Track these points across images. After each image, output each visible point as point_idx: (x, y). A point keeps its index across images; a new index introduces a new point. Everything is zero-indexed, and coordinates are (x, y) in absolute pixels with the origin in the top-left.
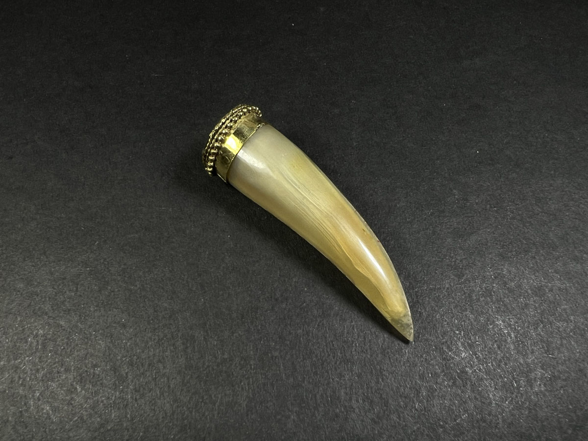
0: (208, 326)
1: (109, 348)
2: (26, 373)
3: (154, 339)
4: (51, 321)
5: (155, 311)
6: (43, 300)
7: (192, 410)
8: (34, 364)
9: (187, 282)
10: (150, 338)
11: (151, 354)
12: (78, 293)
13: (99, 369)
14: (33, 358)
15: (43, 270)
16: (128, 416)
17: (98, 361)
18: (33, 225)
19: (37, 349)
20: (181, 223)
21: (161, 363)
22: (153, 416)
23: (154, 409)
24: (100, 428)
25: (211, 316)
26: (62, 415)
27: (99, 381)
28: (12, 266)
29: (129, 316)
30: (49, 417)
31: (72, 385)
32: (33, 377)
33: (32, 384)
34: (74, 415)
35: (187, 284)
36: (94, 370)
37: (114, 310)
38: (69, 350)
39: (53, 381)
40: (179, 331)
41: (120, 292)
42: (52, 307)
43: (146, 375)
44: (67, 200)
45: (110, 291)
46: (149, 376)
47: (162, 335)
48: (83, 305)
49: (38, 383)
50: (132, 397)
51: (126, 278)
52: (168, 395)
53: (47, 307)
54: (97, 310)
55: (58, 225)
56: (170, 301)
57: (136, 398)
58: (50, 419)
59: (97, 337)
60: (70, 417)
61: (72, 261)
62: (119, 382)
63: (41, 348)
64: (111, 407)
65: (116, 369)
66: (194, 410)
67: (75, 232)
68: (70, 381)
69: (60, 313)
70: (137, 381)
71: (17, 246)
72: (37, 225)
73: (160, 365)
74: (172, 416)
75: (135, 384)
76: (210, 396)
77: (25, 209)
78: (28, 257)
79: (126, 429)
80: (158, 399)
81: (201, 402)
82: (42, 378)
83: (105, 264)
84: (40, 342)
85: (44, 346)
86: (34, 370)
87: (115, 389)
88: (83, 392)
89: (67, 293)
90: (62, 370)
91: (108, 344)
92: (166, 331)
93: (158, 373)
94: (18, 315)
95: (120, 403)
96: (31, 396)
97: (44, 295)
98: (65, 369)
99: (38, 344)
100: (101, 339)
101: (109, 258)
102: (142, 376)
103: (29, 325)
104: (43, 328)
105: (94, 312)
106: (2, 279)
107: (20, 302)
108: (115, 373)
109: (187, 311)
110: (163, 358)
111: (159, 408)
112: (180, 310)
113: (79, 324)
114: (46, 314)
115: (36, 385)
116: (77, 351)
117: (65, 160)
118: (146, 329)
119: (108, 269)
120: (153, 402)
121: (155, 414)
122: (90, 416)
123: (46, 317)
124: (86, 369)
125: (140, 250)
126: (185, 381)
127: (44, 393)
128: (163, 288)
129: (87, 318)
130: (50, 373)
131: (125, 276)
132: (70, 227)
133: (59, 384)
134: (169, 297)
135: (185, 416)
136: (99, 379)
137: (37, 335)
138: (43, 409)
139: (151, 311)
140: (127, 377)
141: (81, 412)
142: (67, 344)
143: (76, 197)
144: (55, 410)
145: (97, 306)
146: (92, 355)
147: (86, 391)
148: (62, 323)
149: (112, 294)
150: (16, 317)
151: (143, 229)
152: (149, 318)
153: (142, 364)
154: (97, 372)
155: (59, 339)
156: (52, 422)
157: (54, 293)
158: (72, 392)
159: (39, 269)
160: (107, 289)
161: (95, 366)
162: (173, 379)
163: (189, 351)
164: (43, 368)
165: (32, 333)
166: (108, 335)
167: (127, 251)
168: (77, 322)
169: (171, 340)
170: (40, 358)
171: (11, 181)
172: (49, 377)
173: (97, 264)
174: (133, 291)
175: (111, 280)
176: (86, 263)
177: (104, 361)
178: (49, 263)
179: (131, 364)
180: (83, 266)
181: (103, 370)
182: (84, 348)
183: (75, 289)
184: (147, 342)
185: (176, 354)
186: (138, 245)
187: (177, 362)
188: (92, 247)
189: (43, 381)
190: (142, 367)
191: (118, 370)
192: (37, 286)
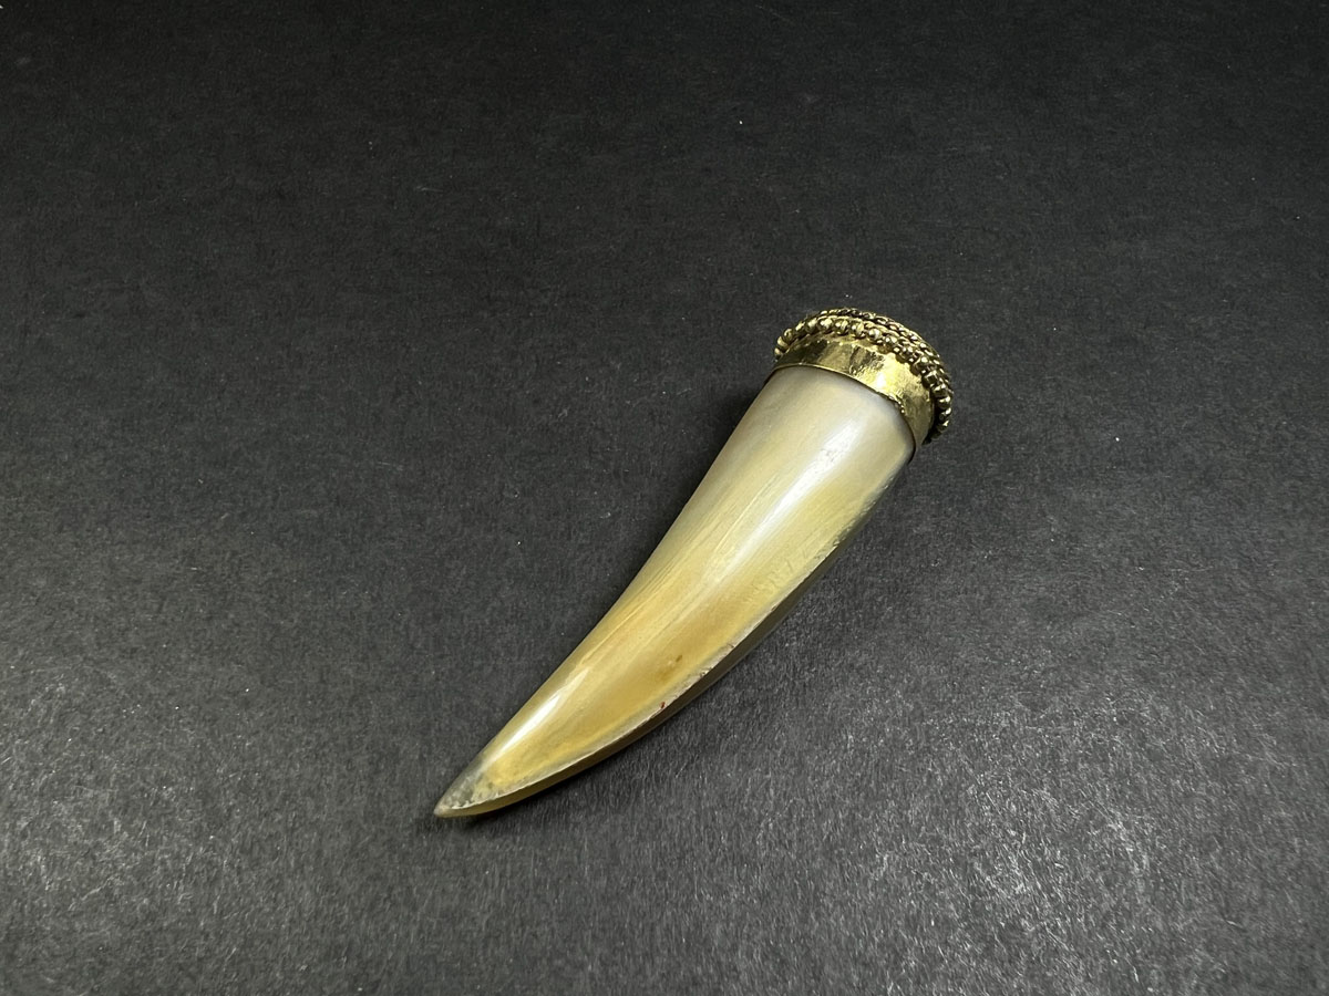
0: (433, 731)
1: (203, 745)
2: (10, 773)
3: (308, 743)
4: (88, 669)
5: (323, 681)
6: (82, 620)
7: (361, 914)
8: (32, 756)
9: (407, 628)
10: (299, 738)
11: (293, 773)
12: (162, 617)
13: (170, 789)
14: (30, 744)
15: (97, 557)
16: (215, 905)
17: (173, 772)
18: (95, 459)
19: (44, 725)
20: (418, 501)
21: (313, 797)
22: (269, 914)
23: (275, 899)
24: (145, 922)
25: (445, 710)
26: (67, 878)
27: (165, 815)
28: (32, 539)
29: (262, 682)
30: (37, 879)
31: (103, 815)
32: (22, 784)
33: (16, 798)
34: (93, 882)
35: (404, 633)
36: (161, 789)
37: (233, 665)
38: (114, 737)
39: (63, 799)
40: (366, 733)
41: (254, 629)
42: (97, 638)
43: (273, 819)
44: (180, 417)
45: (230, 624)
46: (279, 822)
47: (326, 736)
48: (167, 644)
49: (30, 798)
50: (231, 864)
51: (273, 601)
52: (315, 871)
53: (88, 637)
54: (193, 659)
55: (149, 468)
56: (360, 664)
57: (239, 868)
58: (37, 883)
59: (181, 718)
60: (84, 886)
61: (163, 547)
62: (209, 825)
63: (55, 725)
64: (180, 877)
65: (208, 795)
66: (365, 916)
67: (183, 487)
68: (100, 805)
69: (113, 652)
70: (250, 830)
71: (51, 497)
72: (105, 460)
73: (310, 804)
74: (313, 921)
75: (245, 836)
76: (409, 888)
77: (86, 424)
78: (69, 525)
79: (202, 933)
80: (289, 877)
81: (385, 900)
82: (42, 788)
83: (233, 564)
84: (55, 709)
85: (62, 719)
86: (28, 769)
87: (196, 838)
88: (126, 834)
89: (138, 613)
90: (90, 778)
91: (204, 737)
92: (337, 729)
93: (301, 818)
94: (20, 644)
95: (203, 871)
96: (7, 825)
97: (87, 609)
98: (97, 777)
99: (48, 714)
100: (189, 723)
101: (244, 551)
102: (264, 820)
103: (39, 671)
104: (68, 682)
105: (187, 662)
106: (3, 563)
107: (29, 618)
108: (204, 803)
109: (393, 693)
110: (319, 787)
111: (287, 896)
112: (378, 688)
113: (148, 683)
114: (82, 650)
115: (24, 802)
116: (132, 742)
117: (193, 334)
118: (293, 717)
119: (237, 573)
120: (277, 881)
121: (274, 909)
122: (129, 890)
123: (80, 658)
124: (142, 784)
125: (316, 545)
126: (359, 846)
127: (39, 824)
128: (349, 634)
129: (168, 673)
130: (61, 782)
131: (271, 596)
132: (174, 474)
133: (76, 808)
134: (361, 656)
135: (343, 923)
136: (168, 811)
137: (50, 695)
138: (28, 858)
139: (313, 679)
140: (230, 815)
141: (112, 878)
142: (113, 724)
143: (201, 414)
144: (54, 863)
145: (196, 651)
146: (162, 756)
147: (131, 832)
148: (112, 676)
149: (236, 630)
150: (15, 649)
151: (331, 501)
152: (305, 694)
153: (270, 794)
154: (165, 795)
155: (98, 710)
156: (41, 891)
157: (109, 609)
158: (100, 830)
159: (88, 553)
160: (226, 616)
161: (163, 781)
162: (331, 837)
163: (381, 779)
164: (48, 769)
165: (41, 689)
166: (207, 718)
167: (285, 544)
168: (146, 679)
169: (344, 751)
170: (46, 746)
171: (71, 362)
172: (58, 790)
173: (216, 562)
174: (283, 631)
175: (239, 600)
176: (192, 557)
177: (186, 774)
178: (112, 544)
179: (244, 788)
180: (184, 560)
181: (180, 794)
182: (147, 738)
183: (156, 607)
184: (290, 747)
185: (349, 783)
186: (315, 533)
187: (348, 800)
188: (212, 523)
189: (42, 795)
190: (268, 800)
191: (213, 799)
192: (74, 588)
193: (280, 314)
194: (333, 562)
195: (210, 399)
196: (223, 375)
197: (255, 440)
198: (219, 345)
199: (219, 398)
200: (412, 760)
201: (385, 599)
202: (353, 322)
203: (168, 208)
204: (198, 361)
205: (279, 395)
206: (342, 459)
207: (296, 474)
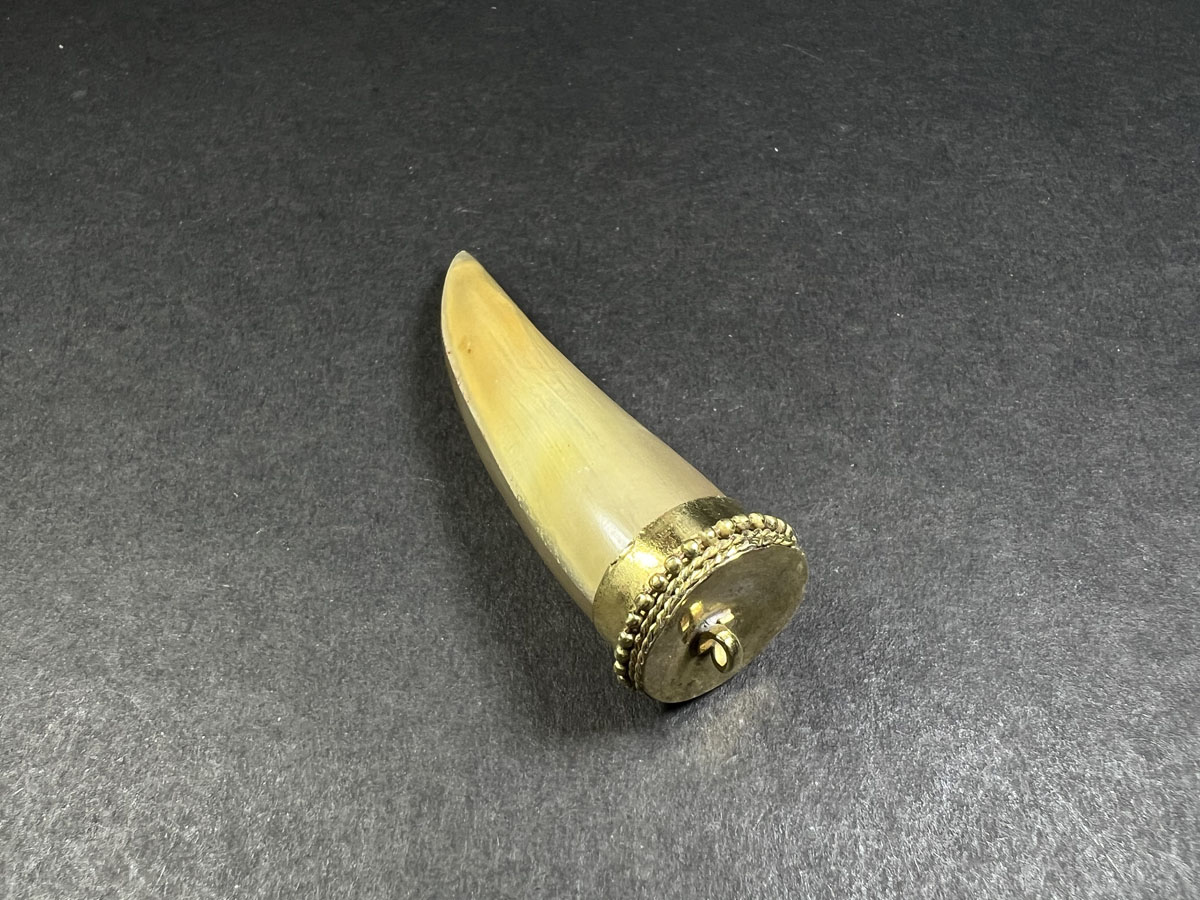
0: (480, 770)
1: (230, 780)
2: (21, 806)
3: (344, 780)
4: (111, 692)
5: (360, 711)
6: (107, 638)
8: (45, 788)
9: (451, 654)
10: (334, 775)
11: (328, 814)
12: (191, 637)
13: (193, 829)
14: (45, 774)
15: (125, 572)
17: (196, 810)
18: (128, 471)
19: (61, 752)
21: (348, 842)
25: (494, 746)
27: (186, 859)
28: (59, 552)
29: (295, 711)
31: (119, 857)
32: (33, 819)
33: (26, 836)
36: (182, 829)
37: (264, 691)
38: (135, 768)
39: (77, 838)
40: (407, 770)
41: (288, 652)
42: (121, 658)
43: (305, 867)
44: (217, 429)
45: (263, 645)
46: (311, 871)
47: (363, 773)
48: (195, 666)
49: (41, 836)
51: (308, 622)
53: (112, 657)
54: (223, 684)
55: (183, 480)
56: (401, 692)
59: (207, 748)
61: (195, 562)
62: (233, 873)
63: (72, 753)
65: (233, 837)
67: (218, 500)
68: (117, 846)
69: (137, 675)
70: (278, 879)
71: (81, 509)
72: (139, 471)
73: (345, 848)
75: (273, 886)
78: (98, 538)
82: (54, 824)
83: (267, 581)
84: (74, 735)
85: (80, 746)
86: (41, 802)
88: (142, 880)
89: (166, 633)
91: (231, 771)
92: (376, 765)
93: (335, 867)
94: (41, 663)
96: (15, 865)
97: (112, 626)
98: (114, 813)
99: (65, 741)
100: (215, 754)
101: (279, 569)
102: (295, 868)
103: (58, 693)
104: (89, 705)
105: (215, 687)
107: (52, 635)
108: (230, 846)
109: (437, 725)
110: (355, 832)
113: (173, 709)
114: (105, 672)
115: (35, 839)
116: (153, 775)
117: (233, 348)
118: (328, 750)
119: (271, 592)
123: (102, 680)
124: (162, 823)
125: (355, 563)
127: (49, 866)
128: (389, 659)
129: (195, 698)
130: (76, 817)
131: (307, 617)
132: (208, 487)
133: (91, 849)
134: (401, 684)
137: (70, 719)
139: (350, 708)
140: (257, 862)
142: (134, 753)
143: (238, 427)
145: (225, 675)
146: (185, 792)
147: (148, 877)
148: (135, 700)
149: (268, 652)
150: (36, 668)
151: (371, 517)
152: (341, 724)
153: (301, 837)
154: (187, 836)
155: (118, 739)
157: (135, 627)
158: (114, 874)
159: (117, 568)
160: (258, 637)
161: (186, 820)
162: (368, 890)
163: (424, 824)
164: (62, 802)
165: (59, 712)
166: (236, 748)
167: (322, 561)
168: (171, 704)
169: (383, 790)
170: (62, 776)
171: (109, 373)
172: (71, 827)
173: (250, 579)
174: (318, 655)
175: (273, 621)
176: (224, 572)
177: (211, 812)
178: (142, 559)
179: (274, 831)
180: (215, 577)
181: (204, 835)
182: (170, 770)
183: (185, 625)
184: (325, 784)
185: (389, 827)
186: (354, 550)
187: (387, 847)
188: (246, 539)
189: (54, 833)
190: (300, 845)
191: (239, 842)
192: (101, 604)
193: (320, 329)
194: (372, 581)
195: (248, 412)
196: (262, 388)
197: (293, 453)
198: (259, 359)
199: (258, 411)
200: (458, 803)
201: (427, 622)
202: (395, 338)
203: (211, 227)
204: (237, 374)
205: (318, 408)
206: (382, 475)
207: (334, 489)
